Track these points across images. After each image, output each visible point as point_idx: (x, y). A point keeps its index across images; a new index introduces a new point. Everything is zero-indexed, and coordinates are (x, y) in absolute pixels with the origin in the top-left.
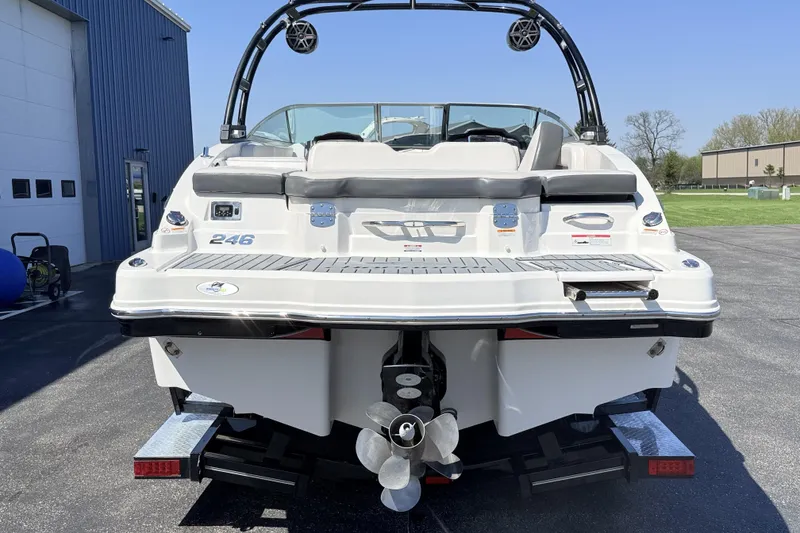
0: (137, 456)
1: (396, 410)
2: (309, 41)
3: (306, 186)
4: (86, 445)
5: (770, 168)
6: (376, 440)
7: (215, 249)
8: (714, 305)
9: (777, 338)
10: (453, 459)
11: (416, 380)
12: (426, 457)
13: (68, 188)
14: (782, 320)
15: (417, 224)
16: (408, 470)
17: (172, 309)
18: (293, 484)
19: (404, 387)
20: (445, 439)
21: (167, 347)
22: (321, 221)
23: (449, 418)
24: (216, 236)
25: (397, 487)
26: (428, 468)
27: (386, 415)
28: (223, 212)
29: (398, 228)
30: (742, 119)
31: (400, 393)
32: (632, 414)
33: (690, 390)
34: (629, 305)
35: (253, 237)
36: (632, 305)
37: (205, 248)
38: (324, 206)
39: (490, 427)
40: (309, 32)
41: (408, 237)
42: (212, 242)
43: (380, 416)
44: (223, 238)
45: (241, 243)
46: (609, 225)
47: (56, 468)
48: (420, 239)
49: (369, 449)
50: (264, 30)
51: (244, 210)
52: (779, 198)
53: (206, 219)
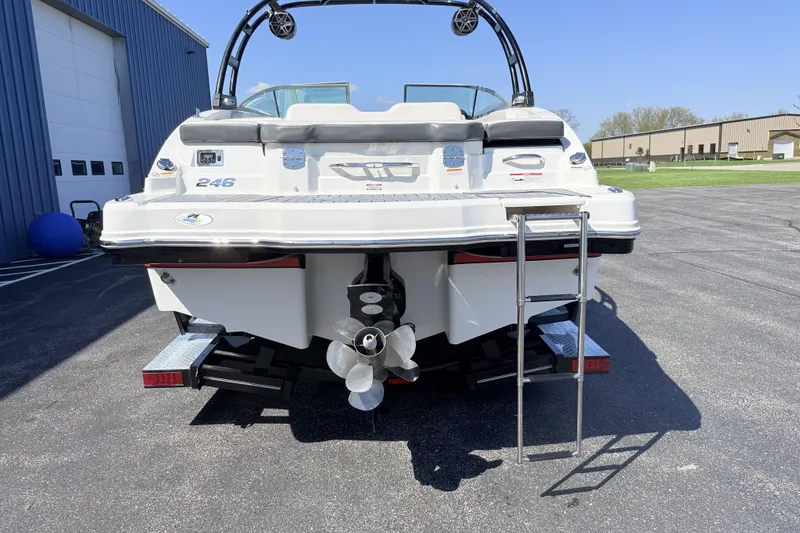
0: (145, 369)
1: (360, 324)
2: (288, 27)
3: (278, 132)
4: (117, 361)
5: (640, 150)
6: (344, 350)
7: (201, 191)
8: (636, 225)
9: (656, 267)
10: (411, 365)
11: (378, 297)
12: (389, 363)
13: (117, 168)
14: (657, 254)
15: (377, 165)
16: (371, 375)
17: (153, 238)
18: (279, 388)
19: (367, 304)
20: (404, 346)
21: (164, 277)
22: (292, 163)
23: (407, 329)
24: (201, 180)
25: (362, 390)
26: (390, 372)
27: (351, 328)
28: (207, 159)
29: (361, 169)
30: (620, 115)
31: (364, 309)
32: (555, 324)
33: (610, 307)
34: (562, 227)
35: (234, 180)
36: (564, 227)
37: (192, 190)
38: (296, 150)
39: (442, 337)
40: (288, 20)
41: (370, 177)
42: (198, 185)
43: (346, 329)
44: (208, 181)
45: (224, 185)
46: (542, 165)
47: (88, 381)
48: (381, 179)
49: (338, 358)
50: (249, 17)
51: (226, 158)
52: (648, 171)
53: (193, 165)
